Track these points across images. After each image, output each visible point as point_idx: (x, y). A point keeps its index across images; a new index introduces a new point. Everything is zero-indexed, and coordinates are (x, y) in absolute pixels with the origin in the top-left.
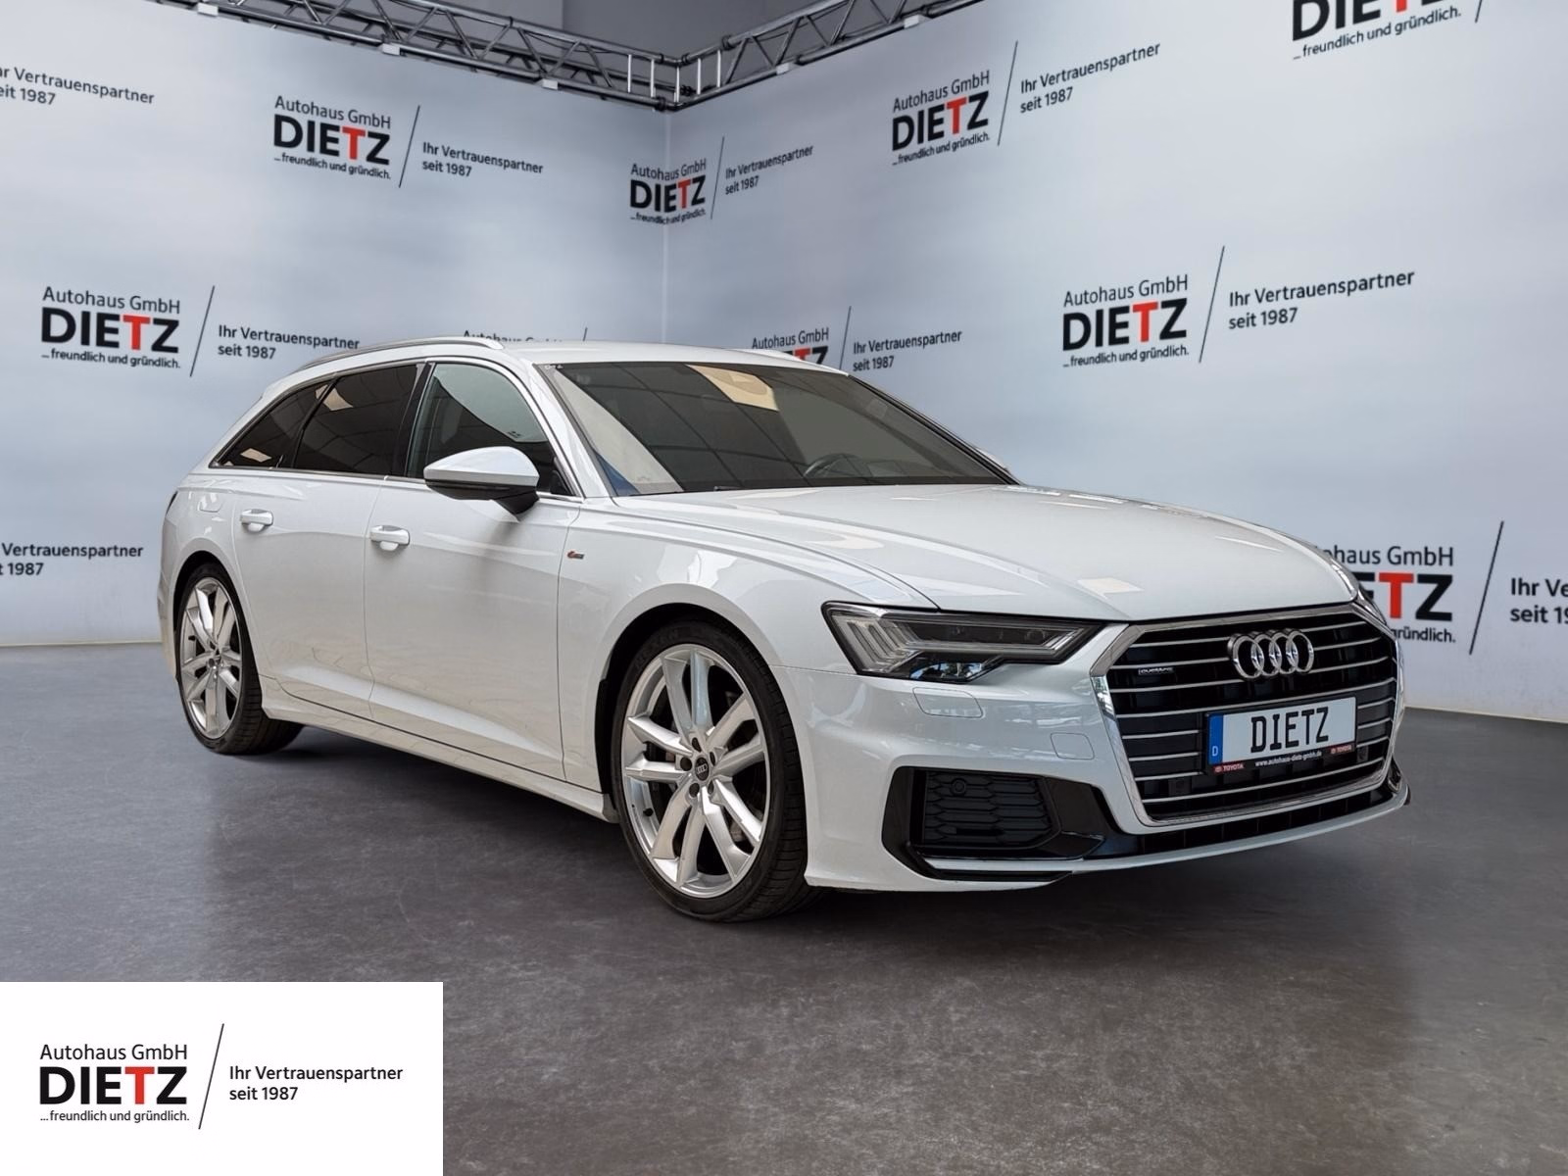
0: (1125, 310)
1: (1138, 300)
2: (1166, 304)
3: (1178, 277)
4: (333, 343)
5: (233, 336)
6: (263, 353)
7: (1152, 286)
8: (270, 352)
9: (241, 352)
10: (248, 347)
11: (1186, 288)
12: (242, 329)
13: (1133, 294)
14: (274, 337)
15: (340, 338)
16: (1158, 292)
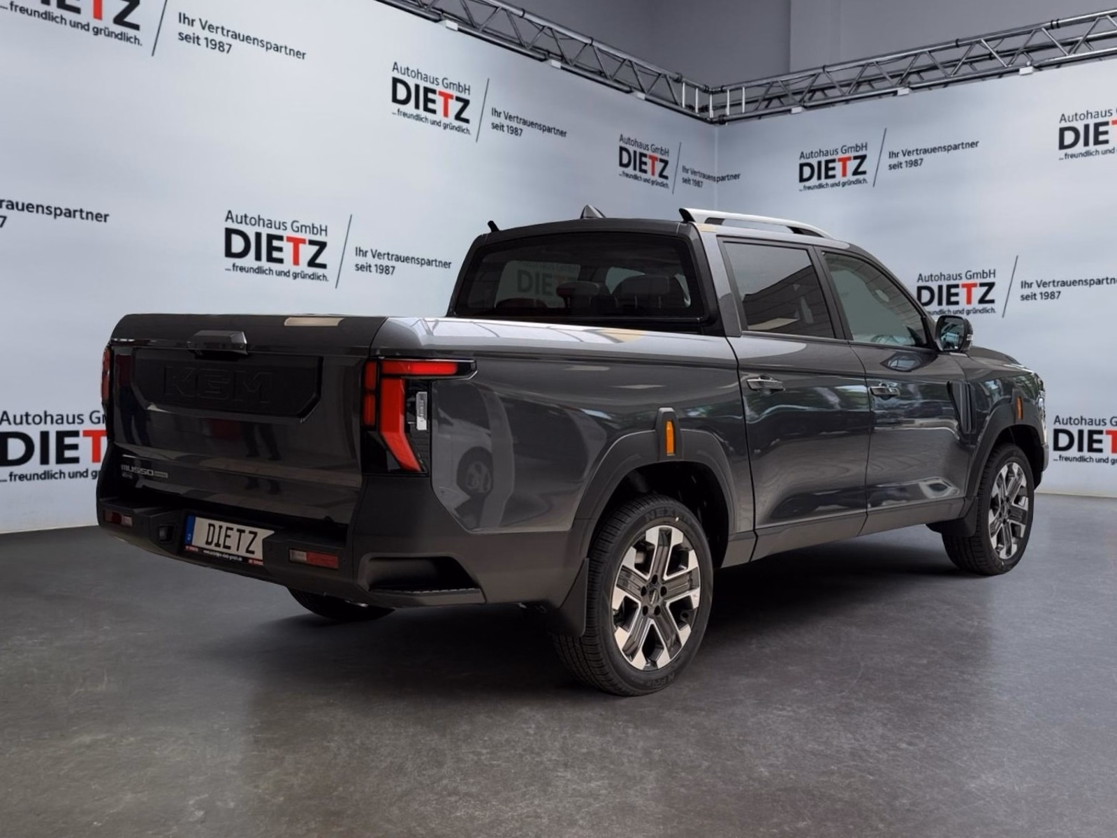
0: (957, 286)
1: (965, 281)
2: (982, 285)
3: (990, 271)
4: (434, 263)
5: (366, 256)
6: (385, 270)
7: (974, 274)
8: (391, 269)
9: (372, 269)
10: (376, 265)
11: (994, 276)
12: (372, 251)
13: (961, 278)
14: (394, 257)
15: (438, 260)
16: (977, 277)
